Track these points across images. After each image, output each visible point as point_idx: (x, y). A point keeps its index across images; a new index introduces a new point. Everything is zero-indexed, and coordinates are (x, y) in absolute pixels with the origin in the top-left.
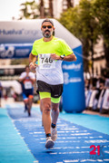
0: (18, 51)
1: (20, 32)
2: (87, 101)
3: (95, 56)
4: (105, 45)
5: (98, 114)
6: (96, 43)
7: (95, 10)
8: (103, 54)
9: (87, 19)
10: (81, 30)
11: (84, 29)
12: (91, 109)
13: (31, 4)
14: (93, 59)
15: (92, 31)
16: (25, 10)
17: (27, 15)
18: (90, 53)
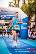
0: (7, 18)
1: (8, 11)
2: (28, 35)
3: (32, 21)
4: (35, 17)
6: (33, 16)
7: (33, 6)
8: (34, 20)
9: (30, 8)
10: (28, 12)
12: (29, 38)
13: (12, 2)
14: (31, 22)
15: (31, 13)
16: (10, 4)
17: (10, 6)
18: (30, 20)
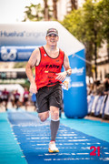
0: (20, 54)
3: (98, 61)
4: (108, 49)
5: (100, 120)
6: (100, 47)
7: (98, 13)
8: (107, 58)
10: (84, 34)
11: (87, 33)
14: (96, 64)
